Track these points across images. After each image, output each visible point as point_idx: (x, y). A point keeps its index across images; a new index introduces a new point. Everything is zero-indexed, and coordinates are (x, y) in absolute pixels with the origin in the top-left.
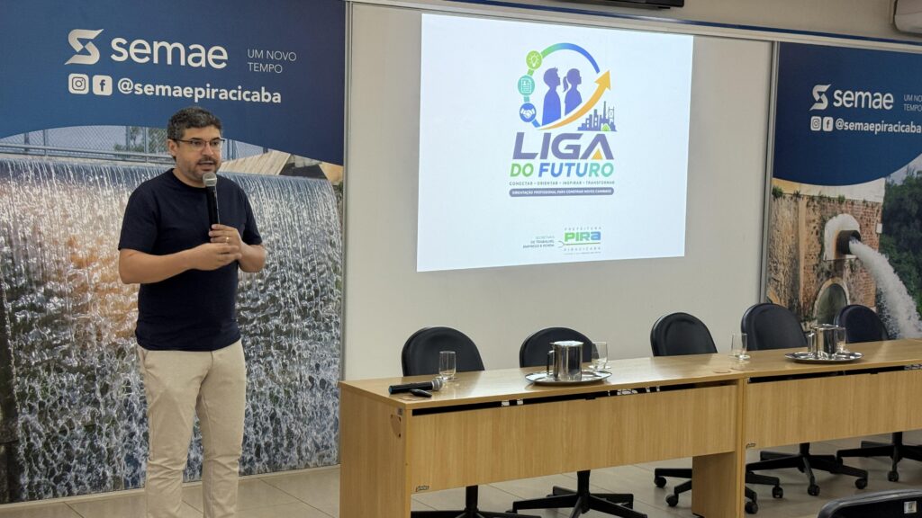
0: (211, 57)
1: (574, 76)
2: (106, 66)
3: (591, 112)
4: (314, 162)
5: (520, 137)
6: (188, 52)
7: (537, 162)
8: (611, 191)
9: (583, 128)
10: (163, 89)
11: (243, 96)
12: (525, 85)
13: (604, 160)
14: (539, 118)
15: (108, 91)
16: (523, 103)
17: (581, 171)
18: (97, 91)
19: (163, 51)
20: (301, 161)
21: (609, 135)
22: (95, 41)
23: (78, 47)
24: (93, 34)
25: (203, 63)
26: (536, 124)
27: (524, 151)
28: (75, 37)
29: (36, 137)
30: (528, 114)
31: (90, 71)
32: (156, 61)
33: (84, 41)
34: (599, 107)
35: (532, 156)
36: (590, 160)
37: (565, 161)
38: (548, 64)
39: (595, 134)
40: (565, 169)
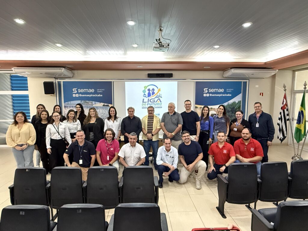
0: (92, 91)
1: (153, 90)
2: (78, 93)
3: (157, 95)
4: (108, 104)
5: (143, 99)
6: (89, 90)
7: (147, 103)
8: (162, 107)
9: (156, 97)
10: (85, 95)
11: (96, 95)
12: (144, 91)
13: (160, 102)
14: (147, 96)
15: (78, 96)
16: (144, 94)
17: (155, 104)
18: (77, 96)
19: (85, 90)
20: (106, 104)
21: (161, 99)
22: (76, 90)
23: (74, 91)
24: (76, 89)
25: (91, 92)
26: (146, 97)
27: (144, 101)
28: (73, 90)
29: (69, 102)
30: (145, 96)
31: (76, 94)
32: (84, 92)
33: (75, 90)
34: (158, 94)
35: (146, 102)
36: (157, 103)
37: (152, 103)
38: (148, 88)
39: (158, 98)
40: (152, 104)
